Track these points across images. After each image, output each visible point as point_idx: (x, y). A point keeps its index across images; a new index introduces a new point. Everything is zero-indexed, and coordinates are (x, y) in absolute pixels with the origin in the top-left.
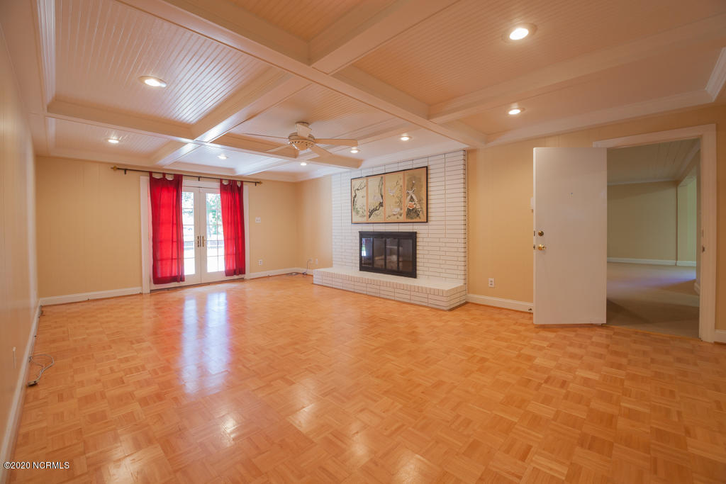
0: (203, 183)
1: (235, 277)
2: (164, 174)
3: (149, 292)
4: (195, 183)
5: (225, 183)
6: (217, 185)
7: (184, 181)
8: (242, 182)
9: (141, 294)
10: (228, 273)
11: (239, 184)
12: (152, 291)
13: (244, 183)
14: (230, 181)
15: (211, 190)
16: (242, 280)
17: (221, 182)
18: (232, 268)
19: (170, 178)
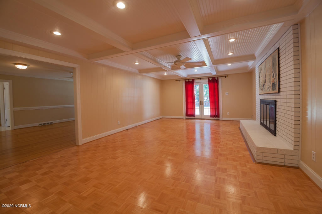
0: (202, 81)
1: (214, 118)
2: (189, 80)
3: (185, 118)
4: (199, 81)
5: (211, 79)
6: (207, 80)
7: (195, 81)
8: (218, 77)
9: (183, 119)
10: (211, 116)
11: (216, 78)
12: (186, 118)
13: (219, 78)
14: (212, 78)
15: (205, 83)
16: (219, 120)
17: (209, 79)
18: (213, 114)
19: (191, 81)
